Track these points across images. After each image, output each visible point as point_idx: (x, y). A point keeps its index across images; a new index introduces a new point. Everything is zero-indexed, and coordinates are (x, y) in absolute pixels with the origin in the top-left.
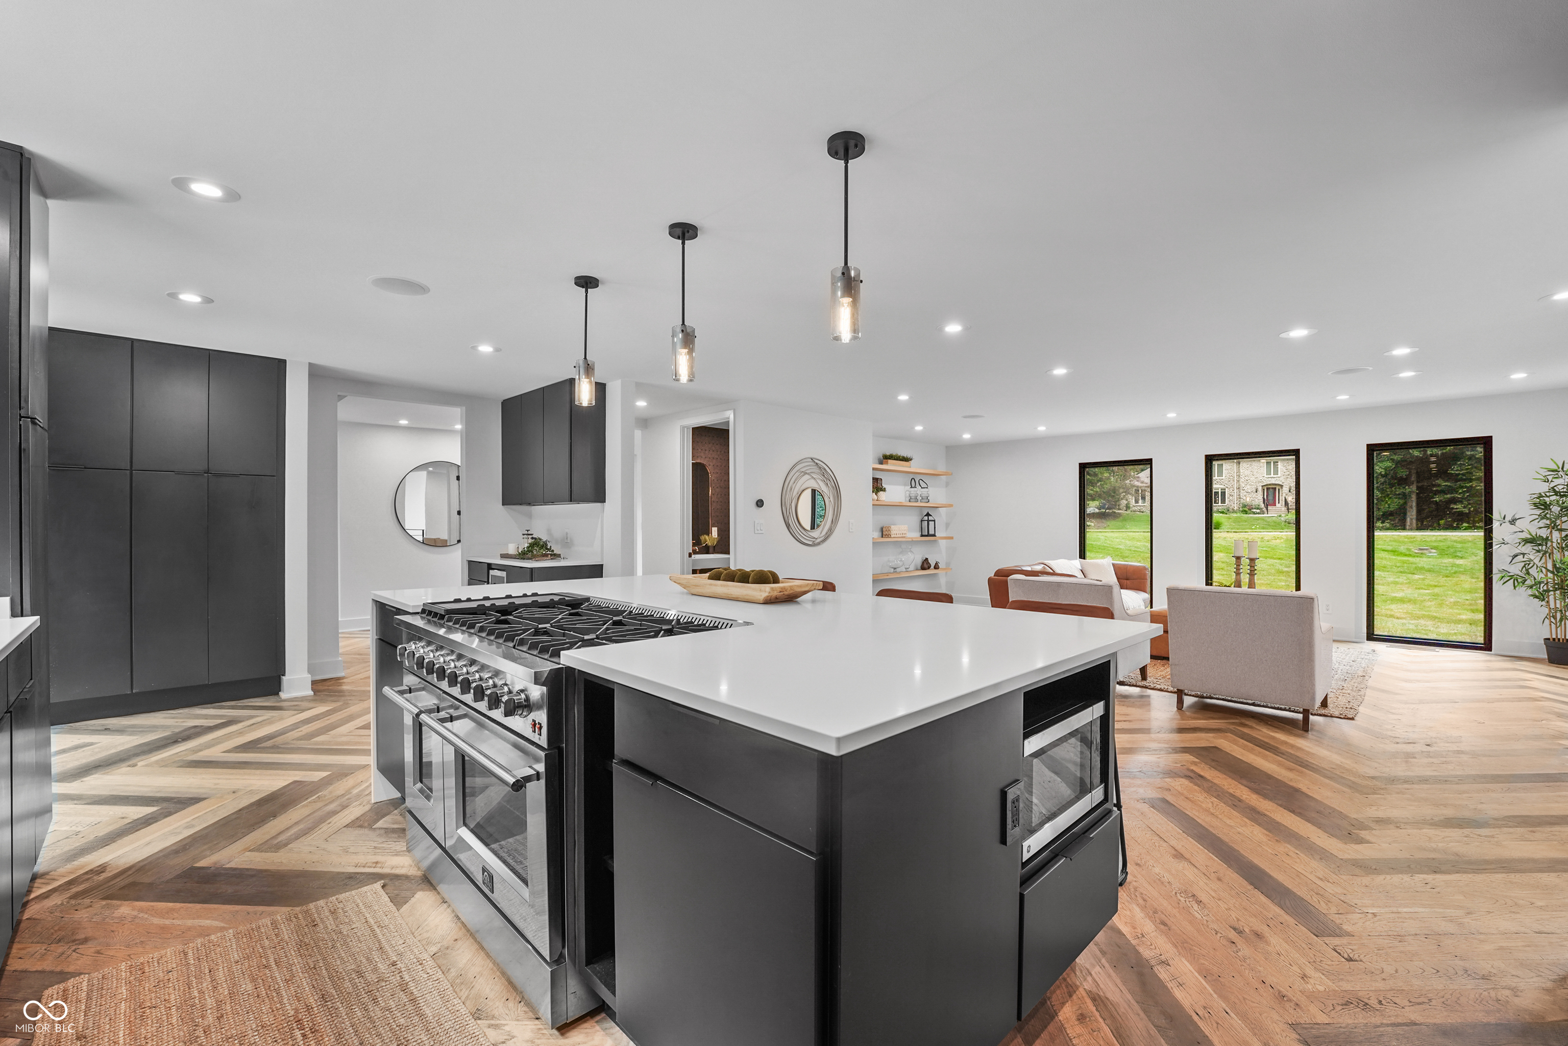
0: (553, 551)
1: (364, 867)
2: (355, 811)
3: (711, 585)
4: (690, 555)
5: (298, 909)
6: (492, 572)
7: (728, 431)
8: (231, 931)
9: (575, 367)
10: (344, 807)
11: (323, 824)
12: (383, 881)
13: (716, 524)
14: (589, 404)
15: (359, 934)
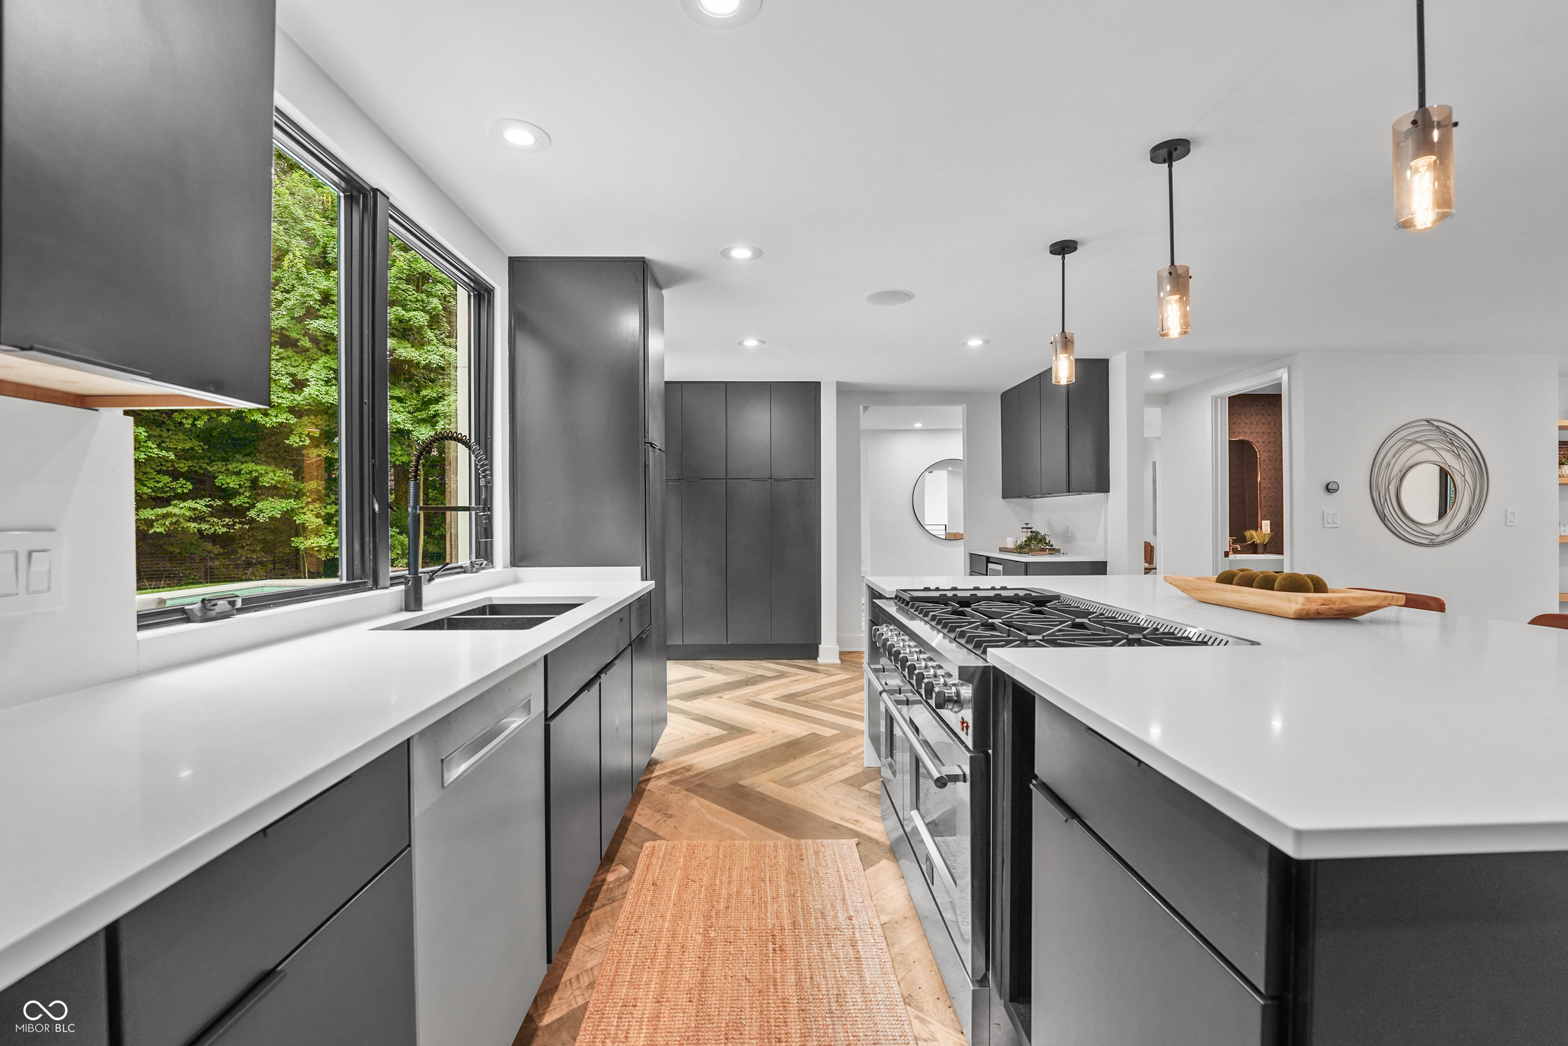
0: (1052, 546)
1: (847, 821)
2: (850, 770)
3: (1218, 589)
4: (1227, 554)
5: (793, 841)
6: (991, 566)
7: (1280, 395)
8: (748, 842)
9: (1051, 343)
10: (844, 764)
11: (826, 775)
12: (857, 839)
13: (1269, 516)
14: (1068, 381)
15: (830, 880)
